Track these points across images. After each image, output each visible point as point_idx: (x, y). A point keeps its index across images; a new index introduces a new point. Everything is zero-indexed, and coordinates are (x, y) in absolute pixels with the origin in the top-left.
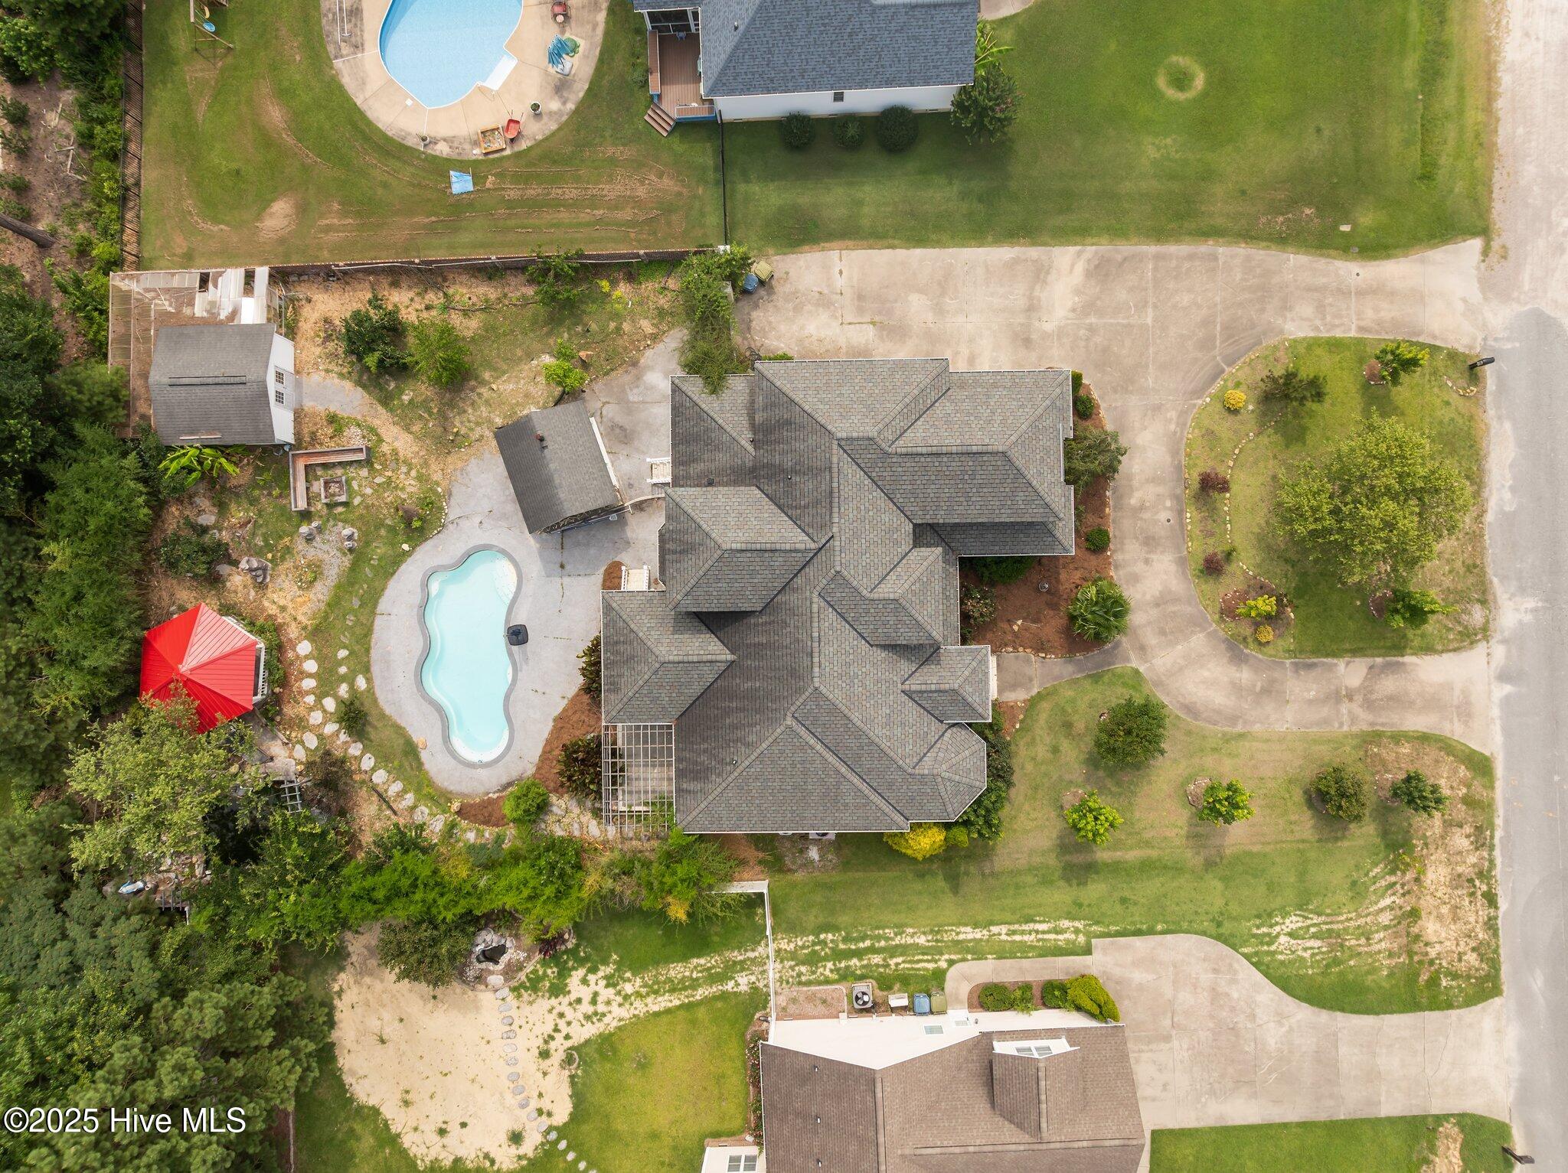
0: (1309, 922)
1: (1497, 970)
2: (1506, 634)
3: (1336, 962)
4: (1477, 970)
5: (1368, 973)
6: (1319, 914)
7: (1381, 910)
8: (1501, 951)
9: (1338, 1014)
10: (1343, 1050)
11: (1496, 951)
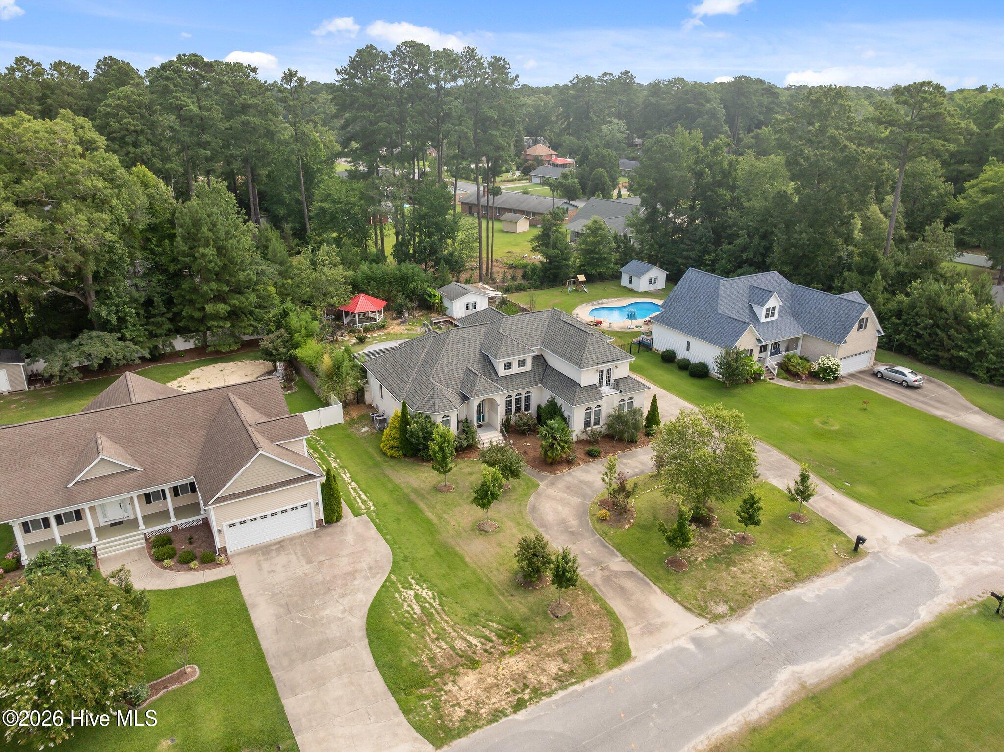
0: (432, 601)
1: (459, 736)
2: (726, 630)
3: (408, 627)
4: (451, 720)
5: (410, 648)
6: (440, 605)
7: (465, 639)
8: (478, 732)
9: (367, 641)
10: (337, 655)
11: (476, 727)
